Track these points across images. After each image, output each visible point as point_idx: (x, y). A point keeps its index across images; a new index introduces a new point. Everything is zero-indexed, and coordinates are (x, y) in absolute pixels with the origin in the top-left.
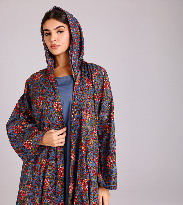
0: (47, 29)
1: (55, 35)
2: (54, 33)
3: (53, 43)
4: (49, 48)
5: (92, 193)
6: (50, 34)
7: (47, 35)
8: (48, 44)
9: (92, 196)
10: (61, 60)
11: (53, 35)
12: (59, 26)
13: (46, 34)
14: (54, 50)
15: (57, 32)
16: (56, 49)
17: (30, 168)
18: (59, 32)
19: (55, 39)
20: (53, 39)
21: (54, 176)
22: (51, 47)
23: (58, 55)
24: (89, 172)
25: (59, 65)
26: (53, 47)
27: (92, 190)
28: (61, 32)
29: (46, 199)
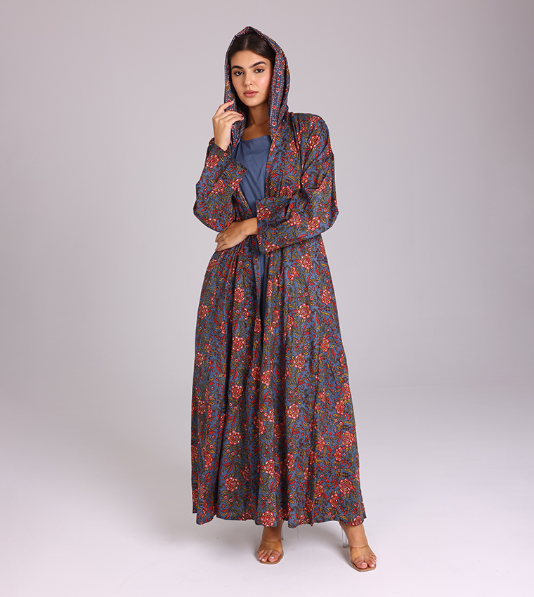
0: (239, 65)
1: (251, 76)
2: (249, 71)
3: (248, 89)
4: (241, 95)
5: (287, 303)
6: (243, 74)
7: (237, 74)
8: (240, 90)
9: (286, 307)
10: (257, 114)
11: (248, 75)
12: (258, 62)
13: (235, 73)
14: (248, 99)
15: (255, 72)
16: (252, 97)
17: (214, 274)
18: (257, 72)
19: (252, 81)
20: (248, 82)
21: (250, 283)
22: (244, 94)
23: (254, 107)
24: (284, 273)
25: (254, 122)
26: (248, 95)
27: (286, 299)
28: (259, 71)
29: (242, 317)
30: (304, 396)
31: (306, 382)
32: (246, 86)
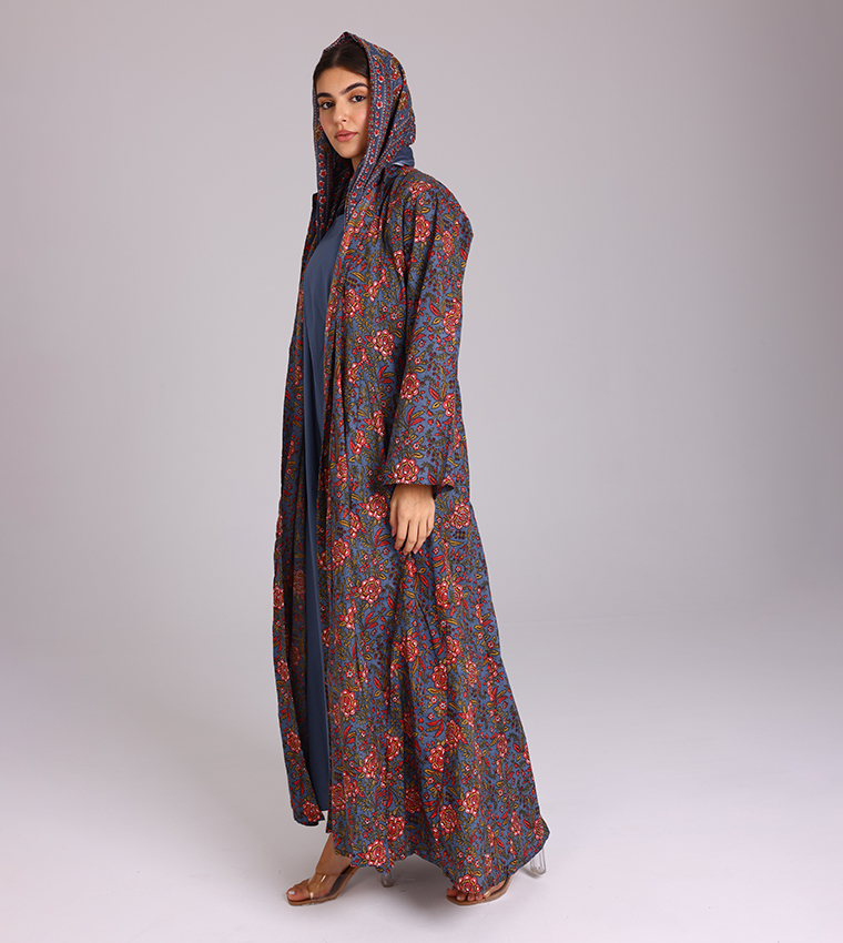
0: (326, 91)
1: (343, 108)
2: (342, 102)
3: (340, 128)
4: (331, 139)
6: (332, 105)
7: (325, 106)
8: (329, 130)
11: (338, 106)
12: (353, 83)
13: (322, 106)
14: (342, 145)
15: (350, 100)
16: (347, 141)
18: (354, 99)
19: (345, 115)
20: (339, 117)
22: (336, 137)
26: (342, 138)
28: (358, 99)
30: (375, 646)
31: (380, 622)
32: (336, 124)
